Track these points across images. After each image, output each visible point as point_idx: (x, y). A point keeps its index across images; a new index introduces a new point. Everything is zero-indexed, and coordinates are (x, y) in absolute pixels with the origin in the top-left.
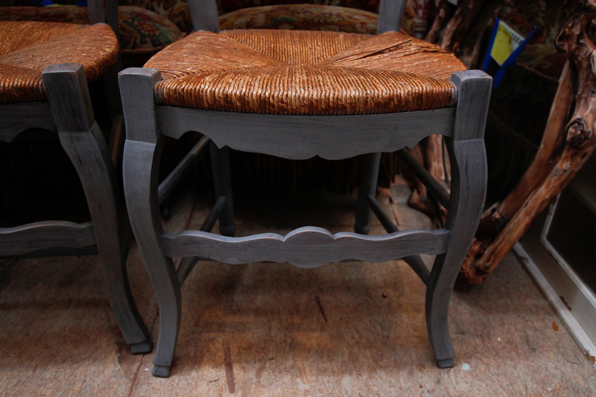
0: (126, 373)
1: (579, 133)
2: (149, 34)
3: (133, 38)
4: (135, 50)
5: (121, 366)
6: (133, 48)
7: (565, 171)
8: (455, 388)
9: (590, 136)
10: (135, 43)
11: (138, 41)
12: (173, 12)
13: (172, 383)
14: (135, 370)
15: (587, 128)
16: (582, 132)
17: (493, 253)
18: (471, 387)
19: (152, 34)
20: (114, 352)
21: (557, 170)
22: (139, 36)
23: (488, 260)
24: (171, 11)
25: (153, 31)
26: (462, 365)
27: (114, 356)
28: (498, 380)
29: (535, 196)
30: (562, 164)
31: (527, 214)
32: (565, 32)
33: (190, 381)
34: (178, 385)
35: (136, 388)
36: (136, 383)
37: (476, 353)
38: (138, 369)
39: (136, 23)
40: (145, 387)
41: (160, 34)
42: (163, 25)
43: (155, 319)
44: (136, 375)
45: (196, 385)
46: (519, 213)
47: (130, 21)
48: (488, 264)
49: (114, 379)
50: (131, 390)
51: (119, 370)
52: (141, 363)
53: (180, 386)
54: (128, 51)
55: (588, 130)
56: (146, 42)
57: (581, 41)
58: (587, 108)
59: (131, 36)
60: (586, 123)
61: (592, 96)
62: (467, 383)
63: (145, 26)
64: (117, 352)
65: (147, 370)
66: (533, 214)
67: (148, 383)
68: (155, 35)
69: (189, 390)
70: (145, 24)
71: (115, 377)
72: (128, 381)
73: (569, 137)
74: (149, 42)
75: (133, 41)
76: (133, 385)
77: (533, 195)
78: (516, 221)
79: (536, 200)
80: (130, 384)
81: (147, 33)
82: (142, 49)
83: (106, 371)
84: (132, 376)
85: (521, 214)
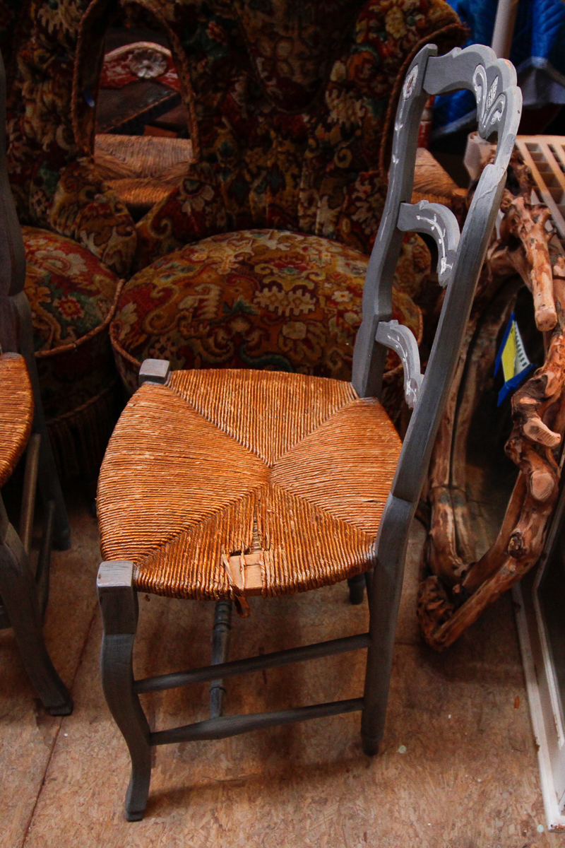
0: (44, 738)
1: (517, 548)
2: (72, 319)
3: (52, 333)
4: (53, 350)
5: (39, 729)
6: (52, 347)
7: (511, 572)
8: (382, 774)
9: (528, 552)
10: (54, 339)
11: (58, 336)
12: (107, 251)
13: (92, 753)
14: (54, 735)
15: (524, 545)
16: (520, 548)
17: (447, 630)
18: (399, 773)
19: (75, 317)
20: (32, 711)
21: (505, 569)
22: (59, 327)
23: (443, 636)
24: (104, 250)
25: (77, 312)
26: (398, 747)
27: (32, 715)
28: (430, 768)
29: (487, 587)
30: (509, 565)
31: (479, 603)
32: (509, 445)
33: (110, 751)
34: (97, 755)
35: (55, 757)
36: (55, 750)
37: (418, 733)
38: (57, 734)
39: (56, 303)
40: (63, 755)
41: (86, 313)
42: (90, 293)
43: (77, 670)
44: (55, 740)
45: (116, 757)
46: (473, 598)
47: (49, 301)
48: (443, 640)
49: (32, 745)
50: (50, 758)
51: (38, 733)
52: (60, 727)
53: (99, 757)
54: (45, 352)
55: (524, 548)
56: (68, 335)
57: (524, 458)
58: (528, 523)
59: (50, 330)
60: (524, 539)
61: (533, 513)
62: (397, 769)
63: (66, 306)
64: (34, 713)
65: (66, 735)
66: (484, 604)
67: (67, 752)
68: (79, 318)
69: (108, 762)
70: (68, 301)
71: (33, 742)
72: (46, 747)
73: (509, 548)
74: (72, 333)
75: (51, 337)
76: (52, 752)
77: (486, 584)
78: (469, 606)
79: (487, 591)
80: (48, 752)
81: (69, 319)
82: (62, 348)
83: (24, 735)
84: (51, 742)
85: (474, 601)
